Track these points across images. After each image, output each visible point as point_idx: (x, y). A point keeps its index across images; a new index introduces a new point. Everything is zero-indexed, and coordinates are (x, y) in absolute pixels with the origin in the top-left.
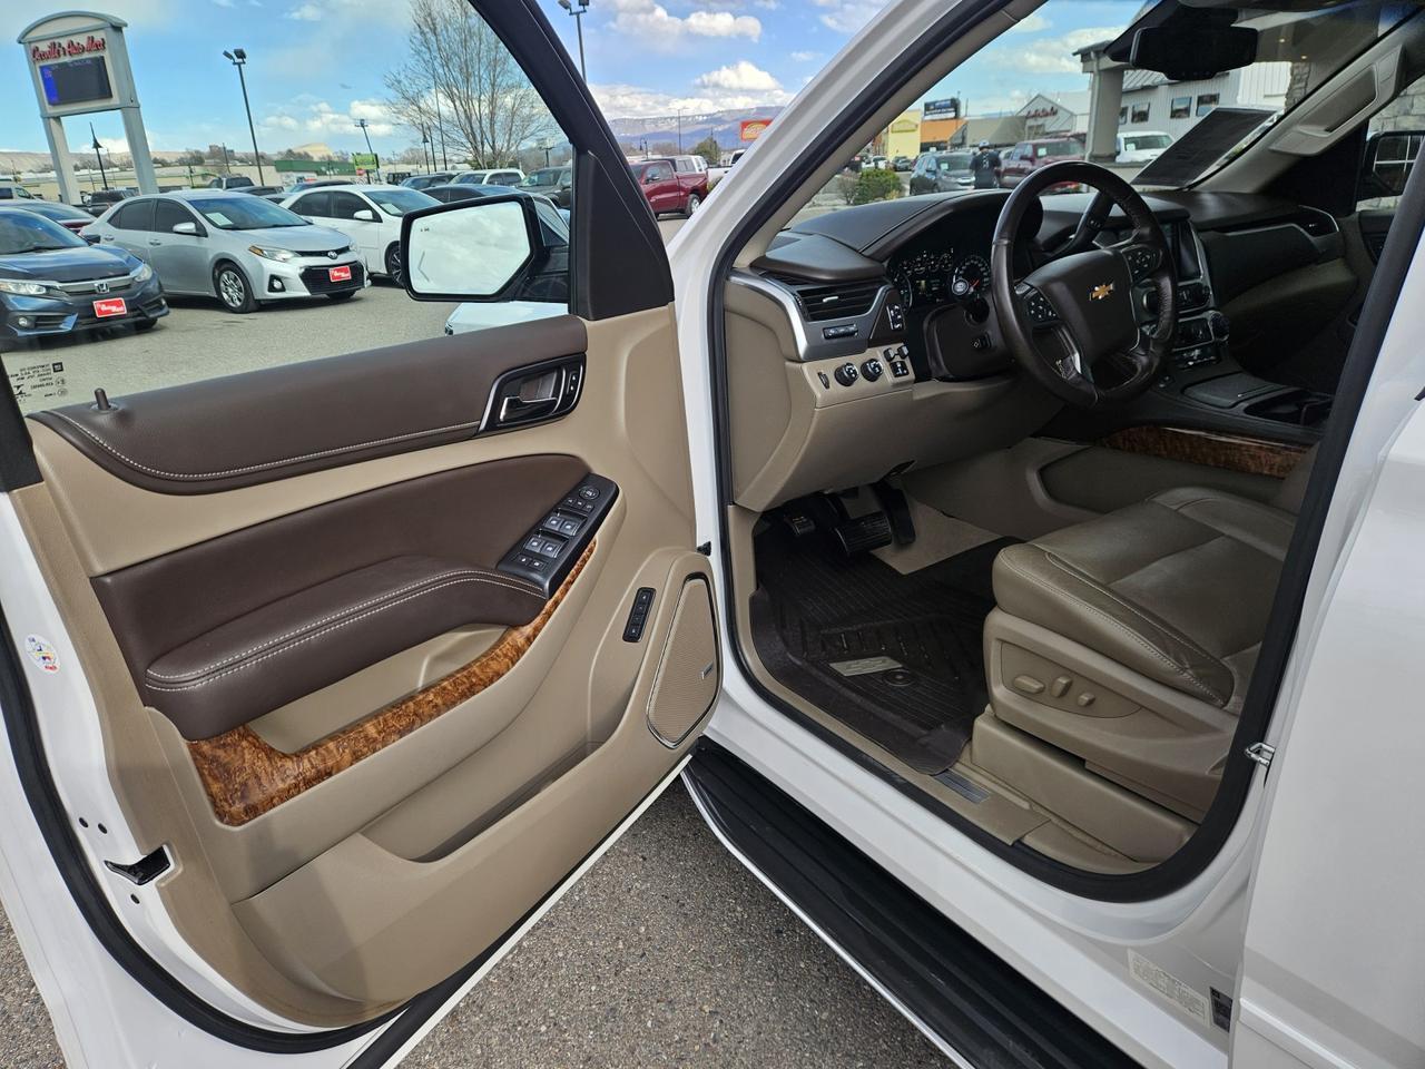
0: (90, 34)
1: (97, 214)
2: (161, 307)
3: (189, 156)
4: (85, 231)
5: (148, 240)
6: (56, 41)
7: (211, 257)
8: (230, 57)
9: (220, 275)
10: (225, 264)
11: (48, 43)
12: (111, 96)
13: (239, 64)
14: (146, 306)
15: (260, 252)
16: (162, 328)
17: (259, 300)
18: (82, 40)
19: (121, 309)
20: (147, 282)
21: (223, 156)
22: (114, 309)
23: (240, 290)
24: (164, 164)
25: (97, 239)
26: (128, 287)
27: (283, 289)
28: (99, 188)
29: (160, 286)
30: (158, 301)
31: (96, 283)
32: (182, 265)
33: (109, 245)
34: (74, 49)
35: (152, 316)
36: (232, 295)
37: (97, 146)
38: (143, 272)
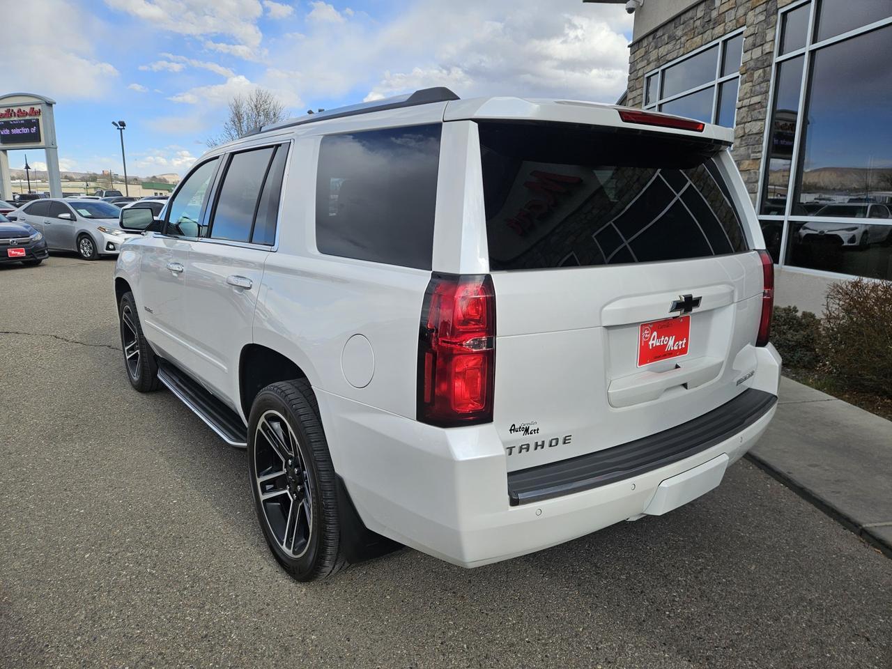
0: (32, 106)
1: (18, 207)
2: (44, 254)
3: (88, 176)
4: (9, 215)
5: (43, 221)
6: (11, 108)
7: (76, 231)
8: (116, 125)
9: (81, 241)
10: (84, 235)
11: (6, 109)
12: (40, 141)
13: (121, 129)
14: (36, 253)
15: (104, 230)
16: (43, 265)
17: (101, 254)
18: (27, 109)
19: (23, 253)
20: (38, 241)
21: (110, 178)
22: (19, 253)
23: (90, 248)
24: (71, 180)
25: (15, 219)
26: (28, 243)
27: (114, 249)
28: (26, 192)
29: (46, 244)
30: (43, 251)
31: (11, 240)
32: (62, 235)
33: (23, 223)
34: (21, 113)
35: (38, 258)
36: (86, 250)
37: (27, 167)
38: (38, 236)
